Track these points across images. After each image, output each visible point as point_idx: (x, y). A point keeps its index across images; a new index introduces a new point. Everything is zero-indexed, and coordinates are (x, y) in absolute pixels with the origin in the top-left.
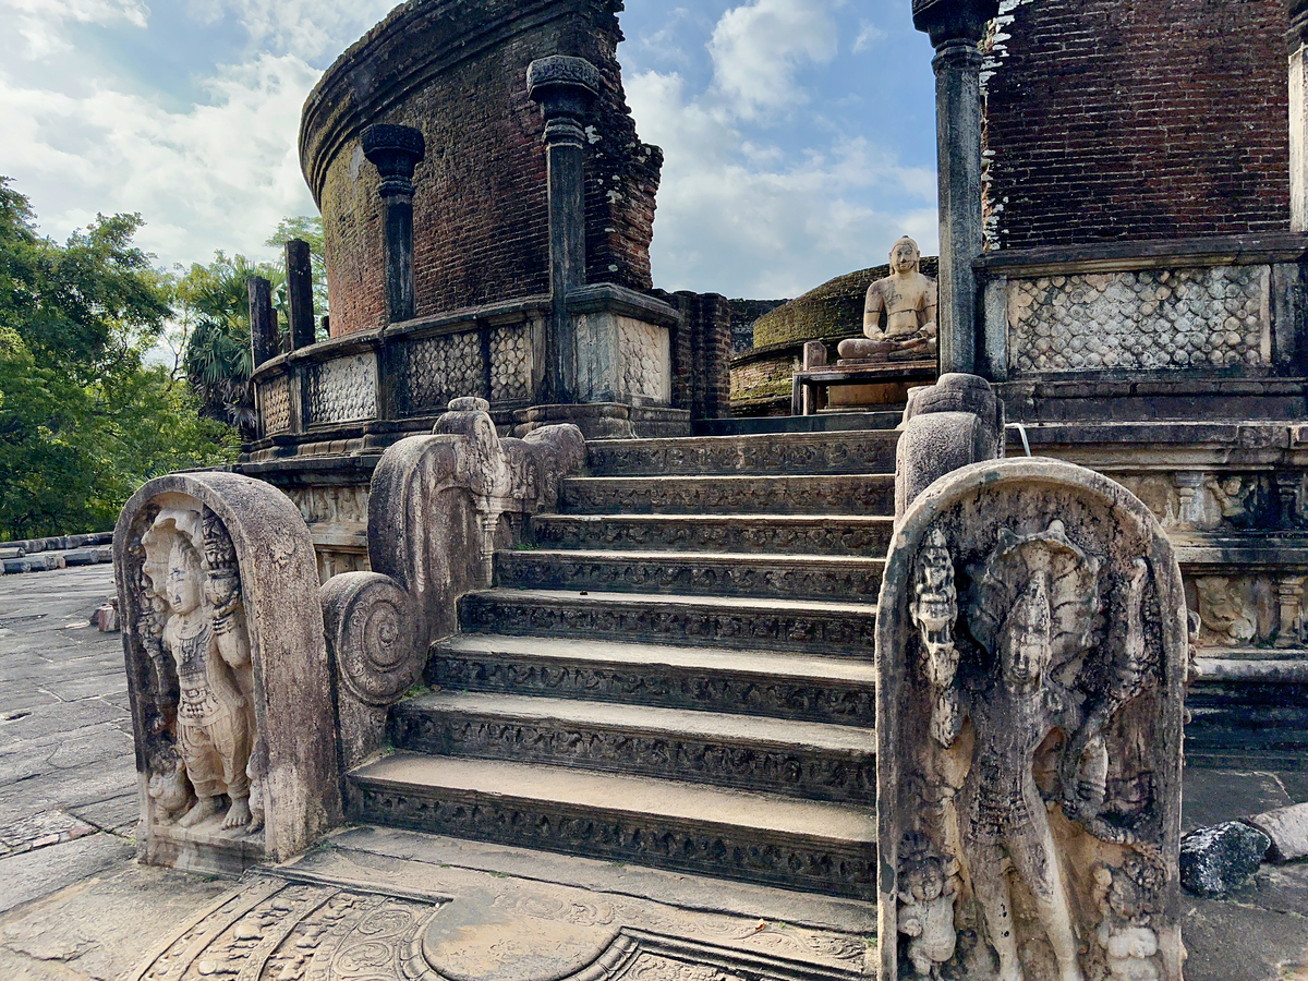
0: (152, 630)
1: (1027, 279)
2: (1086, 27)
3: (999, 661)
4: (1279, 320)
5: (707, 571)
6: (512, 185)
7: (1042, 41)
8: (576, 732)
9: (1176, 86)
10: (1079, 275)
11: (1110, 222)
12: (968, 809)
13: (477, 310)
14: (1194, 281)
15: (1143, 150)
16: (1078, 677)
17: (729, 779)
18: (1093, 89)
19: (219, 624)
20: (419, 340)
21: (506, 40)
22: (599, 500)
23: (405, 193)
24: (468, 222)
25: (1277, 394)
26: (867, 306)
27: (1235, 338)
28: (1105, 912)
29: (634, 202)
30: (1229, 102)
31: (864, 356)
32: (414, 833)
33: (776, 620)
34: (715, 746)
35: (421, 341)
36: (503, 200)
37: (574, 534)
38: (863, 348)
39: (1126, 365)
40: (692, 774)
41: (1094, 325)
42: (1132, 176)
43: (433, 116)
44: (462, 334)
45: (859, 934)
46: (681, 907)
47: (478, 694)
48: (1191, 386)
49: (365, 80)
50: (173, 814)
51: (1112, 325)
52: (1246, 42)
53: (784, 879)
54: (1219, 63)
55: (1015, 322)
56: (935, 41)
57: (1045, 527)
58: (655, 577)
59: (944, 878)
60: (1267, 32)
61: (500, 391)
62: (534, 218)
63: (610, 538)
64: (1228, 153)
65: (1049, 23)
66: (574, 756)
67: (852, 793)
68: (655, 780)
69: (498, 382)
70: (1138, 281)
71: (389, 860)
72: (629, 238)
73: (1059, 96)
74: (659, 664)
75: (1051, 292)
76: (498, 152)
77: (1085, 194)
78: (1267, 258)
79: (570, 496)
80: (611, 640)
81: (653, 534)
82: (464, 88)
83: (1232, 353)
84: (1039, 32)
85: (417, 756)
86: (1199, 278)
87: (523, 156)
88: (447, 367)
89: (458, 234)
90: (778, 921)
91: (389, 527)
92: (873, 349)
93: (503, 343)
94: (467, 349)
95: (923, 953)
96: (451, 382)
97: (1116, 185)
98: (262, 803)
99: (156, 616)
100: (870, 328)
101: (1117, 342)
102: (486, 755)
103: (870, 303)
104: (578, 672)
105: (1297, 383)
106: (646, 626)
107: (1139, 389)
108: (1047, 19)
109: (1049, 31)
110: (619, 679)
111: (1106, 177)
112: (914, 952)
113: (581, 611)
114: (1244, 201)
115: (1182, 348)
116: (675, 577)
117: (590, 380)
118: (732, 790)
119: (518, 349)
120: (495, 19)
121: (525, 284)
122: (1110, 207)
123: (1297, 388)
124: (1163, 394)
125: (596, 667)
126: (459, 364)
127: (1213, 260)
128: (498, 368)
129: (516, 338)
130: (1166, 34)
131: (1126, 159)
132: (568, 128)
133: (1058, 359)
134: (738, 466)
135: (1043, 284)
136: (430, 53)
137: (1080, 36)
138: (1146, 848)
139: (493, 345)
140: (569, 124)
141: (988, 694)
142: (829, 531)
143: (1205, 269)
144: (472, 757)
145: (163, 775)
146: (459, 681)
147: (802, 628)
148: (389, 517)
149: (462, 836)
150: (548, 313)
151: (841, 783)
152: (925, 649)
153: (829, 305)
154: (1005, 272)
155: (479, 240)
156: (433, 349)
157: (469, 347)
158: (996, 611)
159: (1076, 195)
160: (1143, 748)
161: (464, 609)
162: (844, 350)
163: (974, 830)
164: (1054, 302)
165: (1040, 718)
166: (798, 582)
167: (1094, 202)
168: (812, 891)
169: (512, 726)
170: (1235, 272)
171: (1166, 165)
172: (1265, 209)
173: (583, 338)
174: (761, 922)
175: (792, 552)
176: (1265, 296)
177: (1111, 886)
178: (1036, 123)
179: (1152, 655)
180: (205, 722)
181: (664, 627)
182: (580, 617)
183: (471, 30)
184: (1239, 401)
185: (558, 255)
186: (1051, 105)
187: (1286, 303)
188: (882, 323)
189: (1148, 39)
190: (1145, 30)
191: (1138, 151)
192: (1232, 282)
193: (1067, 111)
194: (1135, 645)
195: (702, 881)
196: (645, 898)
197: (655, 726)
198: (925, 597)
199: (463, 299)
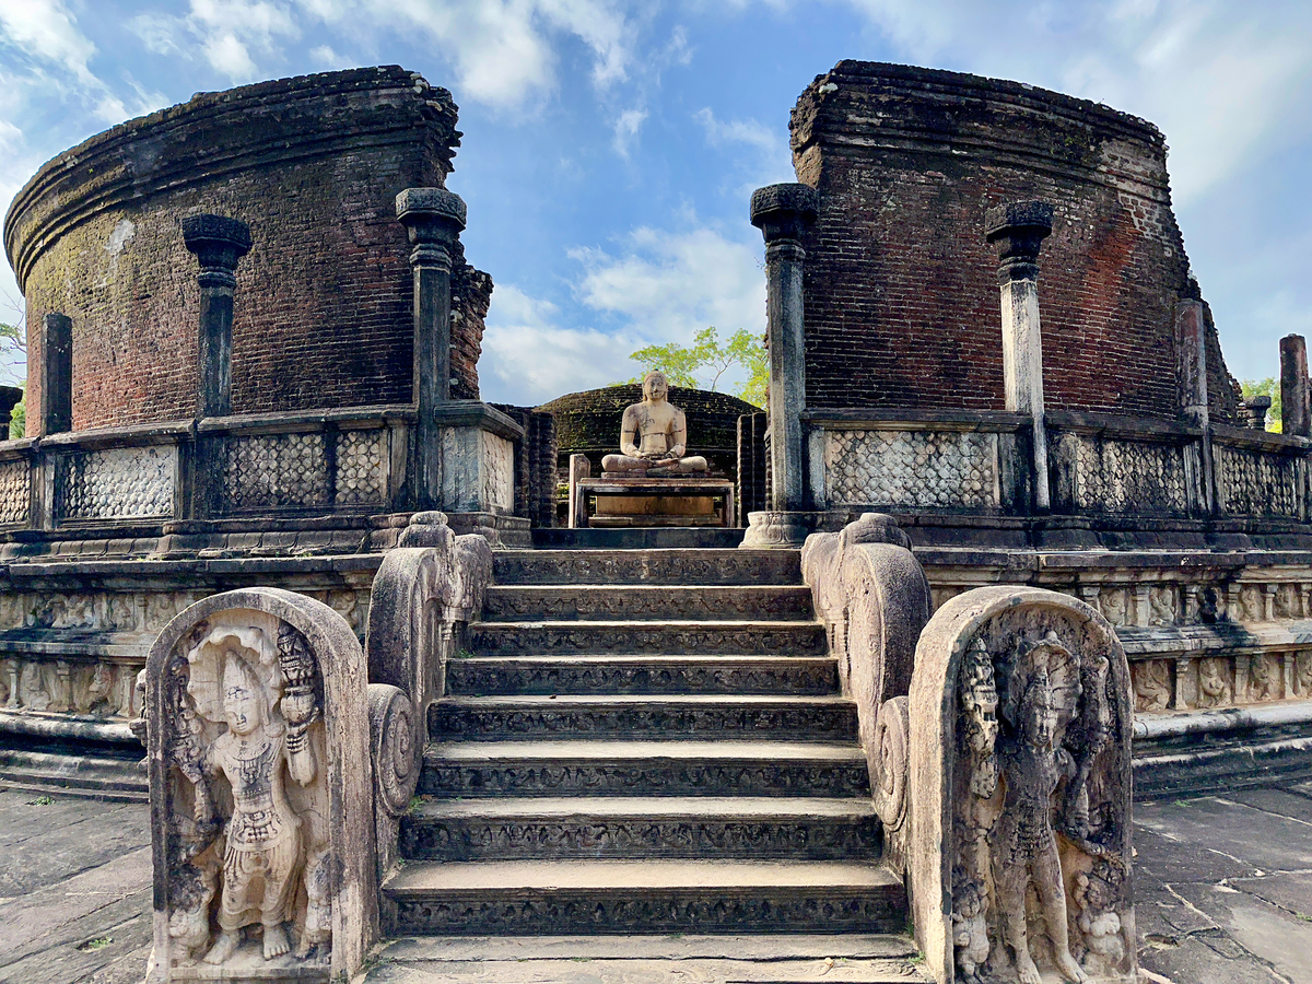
0: (192, 753)
1: (838, 431)
2: (857, 237)
3: (1024, 731)
4: (1005, 474)
5: (662, 672)
6: (342, 290)
7: (825, 243)
8: (602, 825)
9: (915, 292)
10: (874, 431)
11: (873, 389)
12: (1008, 842)
13: (324, 413)
14: (950, 442)
15: (895, 336)
16: (1064, 740)
17: (747, 851)
18: (861, 286)
19: (297, 742)
20: (243, 437)
21: (340, 152)
22: (523, 608)
23: (229, 286)
24: (282, 319)
25: (1008, 529)
26: (624, 427)
27: (977, 486)
28: (1085, 906)
29: (469, 322)
30: (949, 308)
31: (626, 471)
32: (460, 938)
33: (744, 713)
34: (734, 825)
35: (247, 438)
36: (328, 303)
37: (513, 640)
38: (625, 463)
39: (907, 502)
40: (714, 851)
41: (885, 469)
42: (887, 355)
43: (240, 207)
44: (301, 434)
45: (903, 957)
46: (756, 960)
47: (473, 800)
48: (954, 520)
49: (150, 156)
50: (197, 953)
51: (897, 471)
52: (959, 266)
53: (821, 926)
54: (942, 278)
55: (829, 464)
56: (768, 238)
57: (1044, 635)
58: (613, 679)
59: (980, 898)
60: (973, 261)
61: (347, 495)
62: (366, 325)
63: (551, 644)
64: (949, 345)
65: (832, 230)
66: (601, 847)
67: (849, 851)
68: (681, 861)
69: (345, 486)
70: (913, 439)
71: (461, 964)
72: (465, 355)
73: (838, 287)
74: (659, 758)
75: (856, 442)
76: (324, 255)
77: (856, 365)
78: (995, 429)
79: (494, 604)
80: (591, 739)
81: (595, 640)
82: (284, 188)
83: (976, 497)
84: (824, 236)
85: (435, 866)
86: (954, 440)
87: (355, 264)
88: (279, 467)
89: (267, 329)
90: (839, 958)
91: (395, 639)
92: (634, 465)
93: (353, 447)
94: (307, 451)
95: (971, 958)
96: (283, 483)
97: (877, 360)
98: (330, 924)
99: (194, 738)
100: (626, 446)
101: (900, 484)
102: (507, 857)
103: (626, 423)
104: (579, 771)
105: (1020, 521)
106: (626, 723)
107: (921, 522)
108: (829, 227)
109: (830, 236)
110: (622, 774)
111: (870, 354)
112: (964, 959)
113: (560, 713)
114: (960, 382)
115: (944, 491)
116: (633, 679)
117: (457, 489)
118: (751, 861)
119: (371, 454)
120: (329, 130)
121: (351, 387)
122: (874, 377)
123: (1020, 525)
124: (936, 526)
125: (598, 764)
126: (295, 465)
127: (963, 427)
128: (345, 471)
129: (370, 443)
130: (909, 252)
131: (884, 341)
132: (440, 254)
133: (861, 494)
134: (642, 577)
135: (849, 435)
136: (243, 146)
137: (852, 244)
138: (1113, 856)
139: (340, 449)
140: (439, 250)
141: (1018, 756)
142: (752, 635)
143: (958, 433)
144: (493, 860)
145: (187, 911)
146: (451, 789)
147: (767, 719)
148: (395, 629)
149: (514, 934)
150: (411, 423)
151: (841, 844)
152: (977, 726)
153: (573, 420)
154: (823, 424)
155: (294, 338)
156: (261, 447)
157: (311, 450)
158: (1015, 695)
159: (850, 365)
160: (1102, 787)
161: (434, 718)
162: (608, 464)
163: (1013, 856)
164: (857, 450)
165: (1054, 770)
166: (744, 680)
167: (862, 372)
168: (843, 933)
169: (536, 826)
170: (976, 437)
171: (911, 349)
172: (974, 388)
173: (450, 449)
174: (828, 960)
175: (722, 653)
176: (995, 456)
177: (1088, 887)
178: (821, 306)
179: (1112, 722)
180: (266, 845)
181: (642, 724)
182: (559, 720)
183: (298, 135)
184: (986, 533)
185: (426, 369)
186: (832, 293)
187: (1008, 462)
188: (637, 442)
189: (897, 253)
190: (895, 247)
191: (892, 336)
192: (974, 444)
193: (844, 300)
194: (1105, 716)
195: (755, 938)
196: (723, 958)
197: (680, 812)
198: (979, 688)
199: (268, 394)
